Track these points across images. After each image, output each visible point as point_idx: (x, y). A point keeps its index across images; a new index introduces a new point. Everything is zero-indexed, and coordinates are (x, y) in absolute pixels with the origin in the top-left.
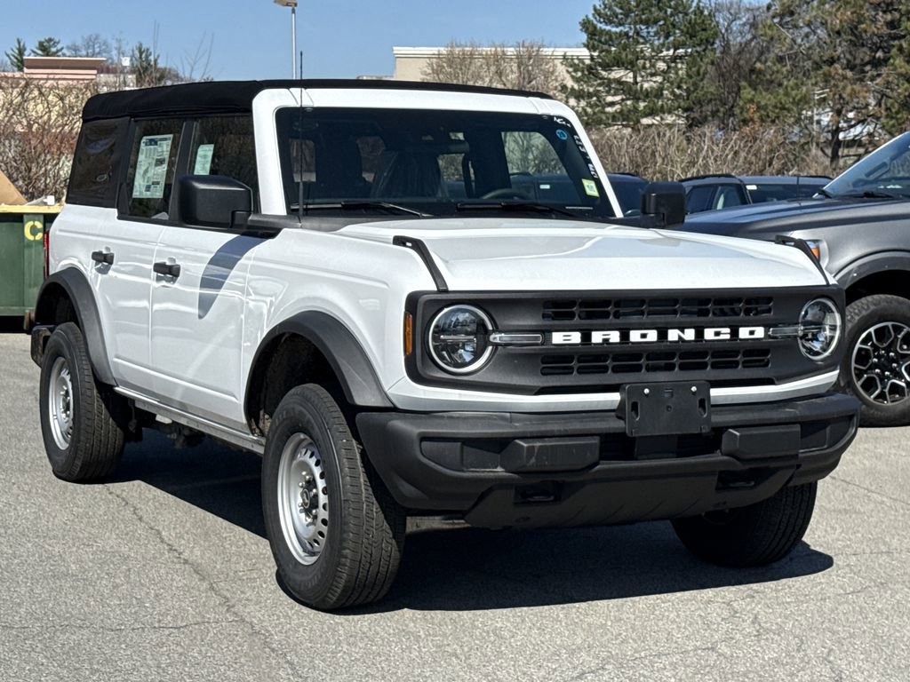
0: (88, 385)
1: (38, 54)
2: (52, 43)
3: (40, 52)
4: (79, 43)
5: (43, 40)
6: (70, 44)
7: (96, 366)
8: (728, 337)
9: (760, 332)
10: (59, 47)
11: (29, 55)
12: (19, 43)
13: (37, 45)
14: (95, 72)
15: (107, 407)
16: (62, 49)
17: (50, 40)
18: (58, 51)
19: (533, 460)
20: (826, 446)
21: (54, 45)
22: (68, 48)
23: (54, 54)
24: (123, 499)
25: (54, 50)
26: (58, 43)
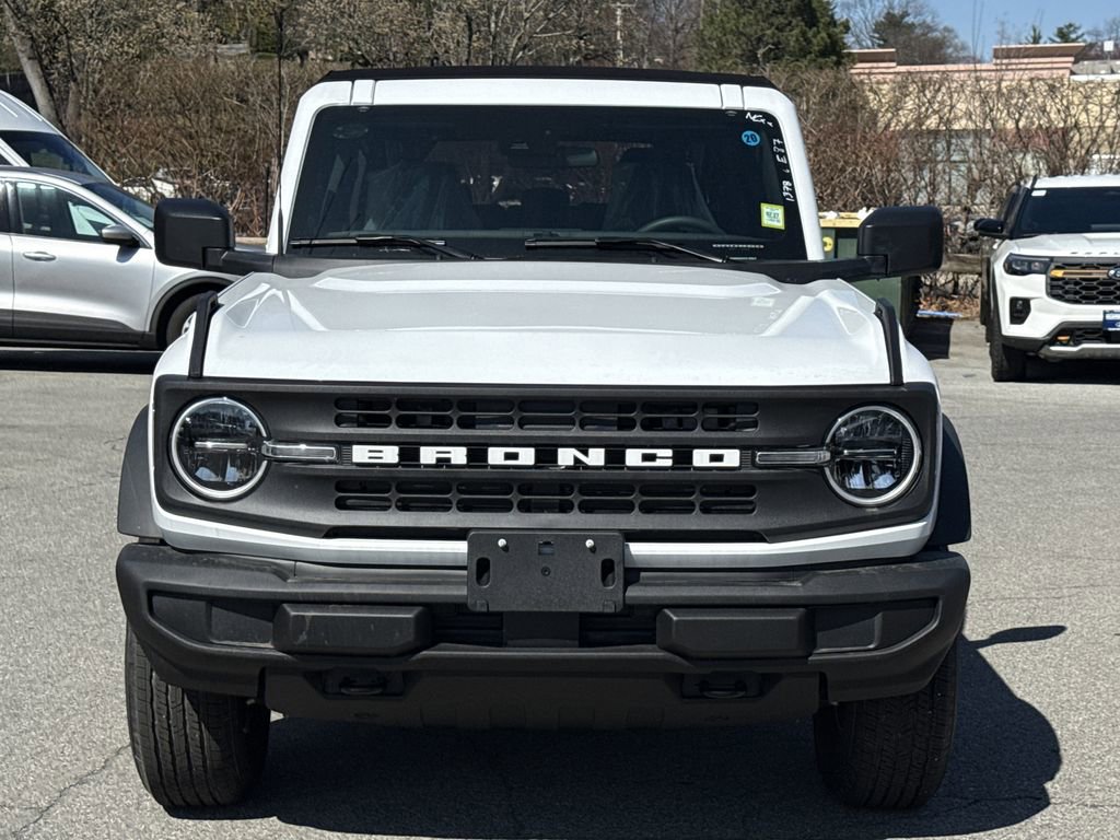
1: (1054, 41)
2: (1072, 29)
3: (1058, 40)
4: (1102, 27)
5: (1062, 26)
6: (1091, 29)
8: (669, 463)
9: (732, 458)
10: (1080, 32)
11: (1045, 43)
12: (1035, 30)
13: (1056, 31)
14: (1072, 59)
16: (1083, 35)
17: (1071, 25)
18: (1077, 38)
19: (303, 637)
20: (871, 646)
21: (1074, 31)
22: (1089, 33)
23: (1073, 41)
25: (1073, 36)
26: (1079, 28)
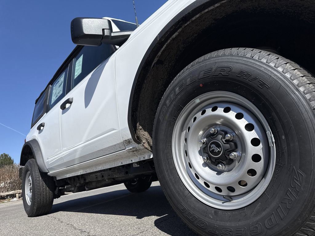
0: (37, 176)
7: (40, 166)
15: (46, 183)
24: (54, 217)
